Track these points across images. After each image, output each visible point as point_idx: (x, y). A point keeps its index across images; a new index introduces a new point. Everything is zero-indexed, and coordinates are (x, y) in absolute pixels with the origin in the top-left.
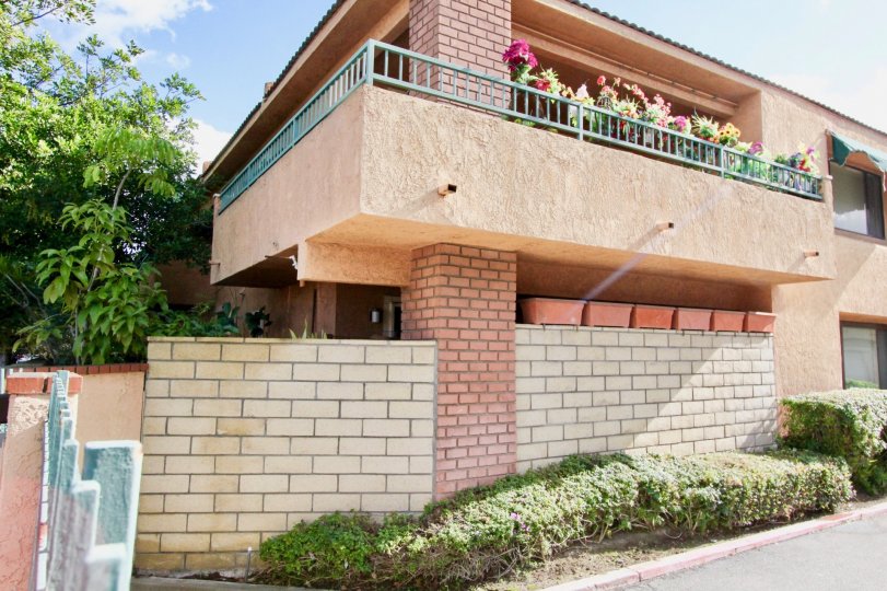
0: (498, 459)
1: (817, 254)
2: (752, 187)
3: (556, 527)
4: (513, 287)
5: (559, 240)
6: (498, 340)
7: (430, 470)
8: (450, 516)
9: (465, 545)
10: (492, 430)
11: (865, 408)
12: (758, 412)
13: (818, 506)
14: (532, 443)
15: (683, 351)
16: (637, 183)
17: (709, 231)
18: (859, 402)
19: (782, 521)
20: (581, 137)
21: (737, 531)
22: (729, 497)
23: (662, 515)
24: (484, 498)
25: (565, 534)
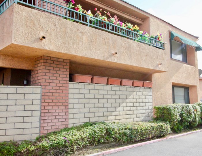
0: (62, 123)
1: (161, 64)
2: (143, 44)
3: (78, 141)
4: (68, 70)
5: (81, 55)
6: (63, 86)
7: (39, 127)
8: (44, 140)
9: (48, 147)
10: (60, 114)
11: (175, 108)
12: (147, 111)
13: (160, 135)
14: (74, 118)
15: (124, 92)
16: (106, 40)
17: (129, 56)
18: (173, 106)
19: (149, 139)
20: (89, 26)
21: (136, 142)
22: (133, 132)
23: (113, 138)
24: (56, 134)
25: (82, 144)
